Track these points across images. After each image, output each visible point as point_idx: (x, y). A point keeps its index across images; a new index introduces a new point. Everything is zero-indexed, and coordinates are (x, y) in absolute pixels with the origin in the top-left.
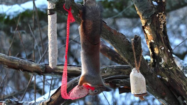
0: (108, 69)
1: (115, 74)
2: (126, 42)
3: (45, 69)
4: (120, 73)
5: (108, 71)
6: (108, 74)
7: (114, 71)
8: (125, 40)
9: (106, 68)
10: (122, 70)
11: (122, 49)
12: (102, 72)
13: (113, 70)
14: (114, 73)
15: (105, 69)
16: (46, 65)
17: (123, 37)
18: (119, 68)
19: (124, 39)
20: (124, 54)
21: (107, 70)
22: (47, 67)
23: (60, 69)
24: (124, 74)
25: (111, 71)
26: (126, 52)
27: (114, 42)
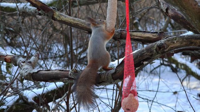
0: (178, 39)
1: (186, 45)
2: (198, 8)
3: (120, 35)
4: (192, 43)
5: (178, 41)
6: (178, 44)
7: (185, 41)
8: (197, 6)
9: (176, 38)
10: (193, 40)
11: (194, 17)
12: (171, 43)
13: (183, 40)
14: (184, 43)
15: (174, 39)
16: (122, 32)
17: (195, 3)
18: (190, 38)
19: (195, 5)
20: (196, 22)
21: (176, 40)
22: (122, 33)
23: (134, 36)
24: (195, 45)
25: (181, 41)
26: (198, 21)
27: (184, 8)
